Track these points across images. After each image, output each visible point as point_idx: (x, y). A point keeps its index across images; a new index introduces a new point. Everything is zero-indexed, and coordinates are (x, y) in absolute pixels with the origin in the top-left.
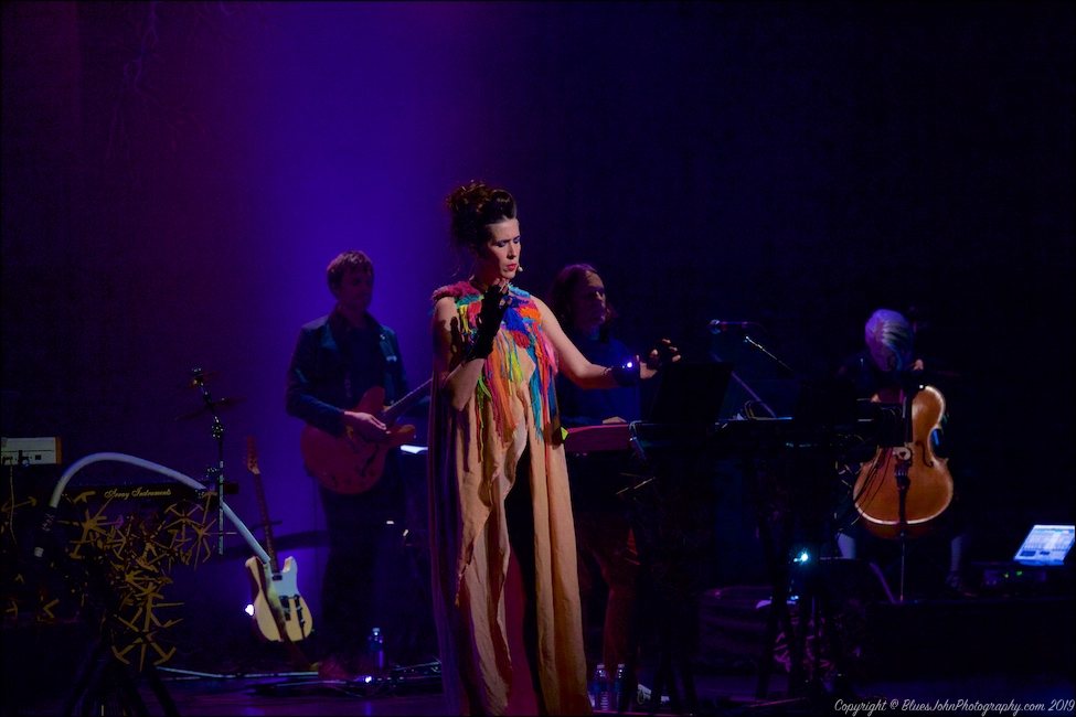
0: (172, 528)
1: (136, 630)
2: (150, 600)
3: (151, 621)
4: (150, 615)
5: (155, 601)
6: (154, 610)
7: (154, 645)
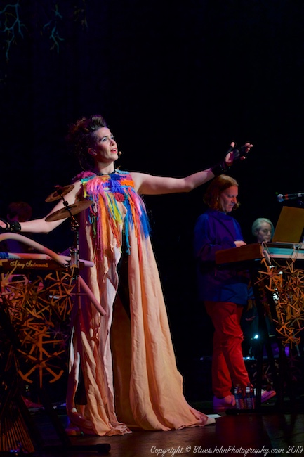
0: (52, 288)
1: (35, 359)
2: (41, 339)
3: (43, 353)
4: (42, 350)
5: (44, 339)
6: (44, 346)
7: (49, 369)
